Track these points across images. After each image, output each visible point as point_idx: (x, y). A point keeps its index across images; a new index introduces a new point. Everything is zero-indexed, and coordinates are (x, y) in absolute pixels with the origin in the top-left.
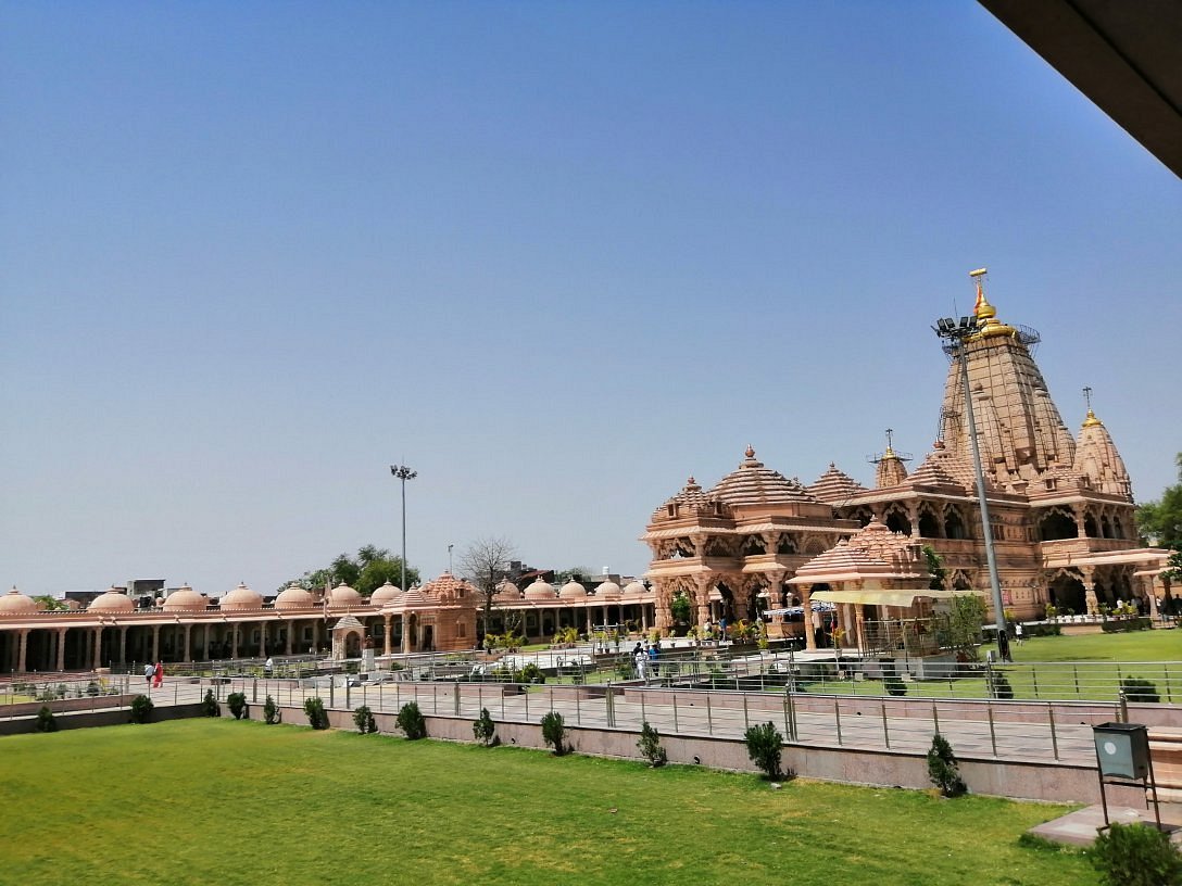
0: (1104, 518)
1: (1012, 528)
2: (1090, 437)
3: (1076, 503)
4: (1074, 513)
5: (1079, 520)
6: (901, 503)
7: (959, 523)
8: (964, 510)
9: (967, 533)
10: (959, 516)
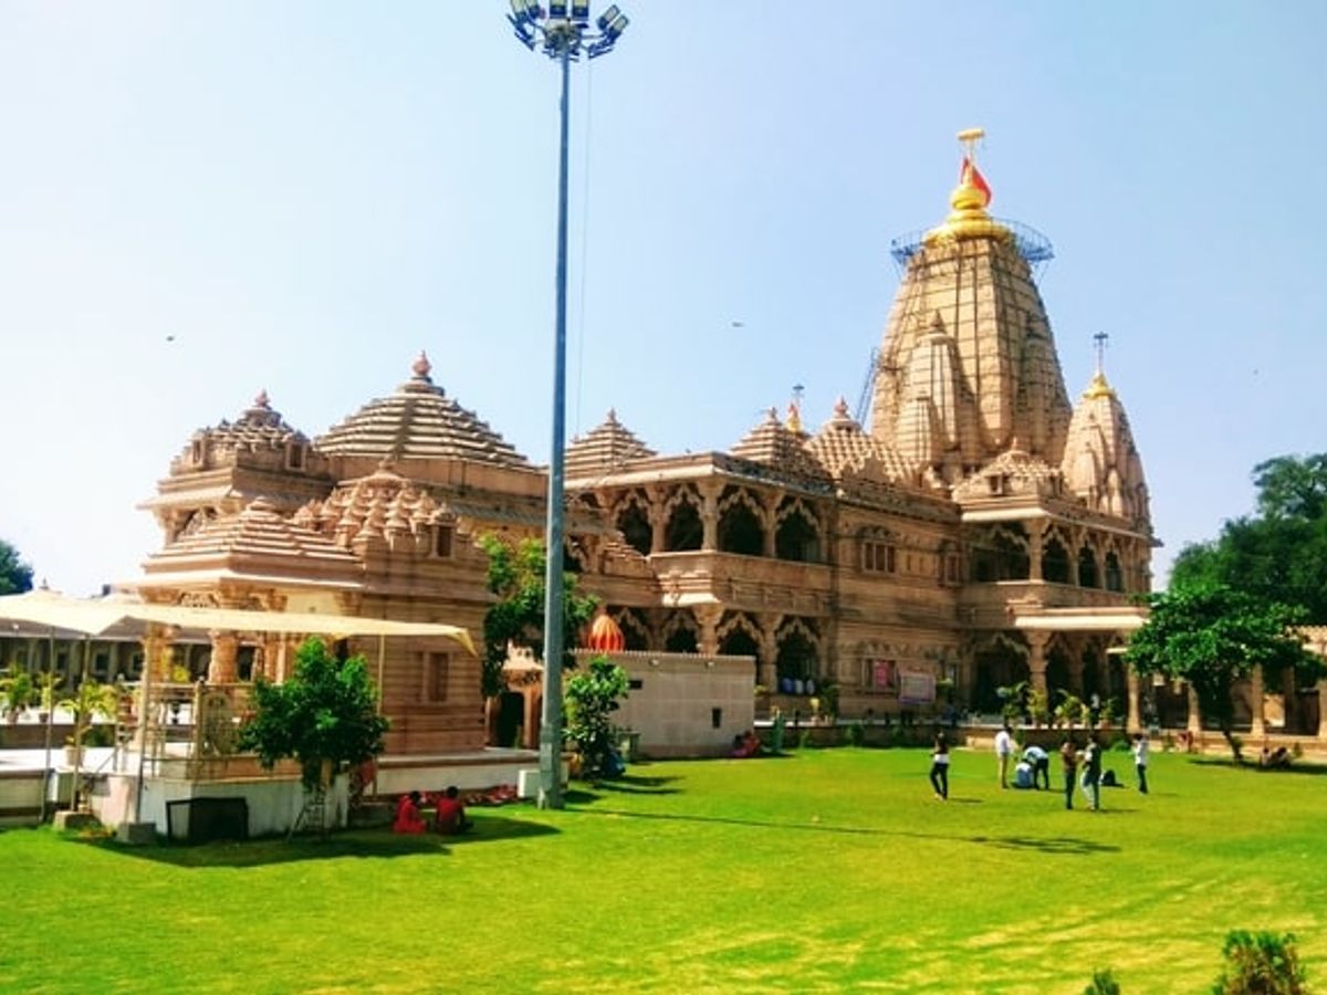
0: (1086, 552)
1: (916, 556)
2: (1092, 417)
3: (1030, 519)
4: (1027, 537)
5: (1036, 551)
6: (692, 484)
7: (811, 535)
8: (823, 512)
9: (824, 555)
10: (812, 521)
